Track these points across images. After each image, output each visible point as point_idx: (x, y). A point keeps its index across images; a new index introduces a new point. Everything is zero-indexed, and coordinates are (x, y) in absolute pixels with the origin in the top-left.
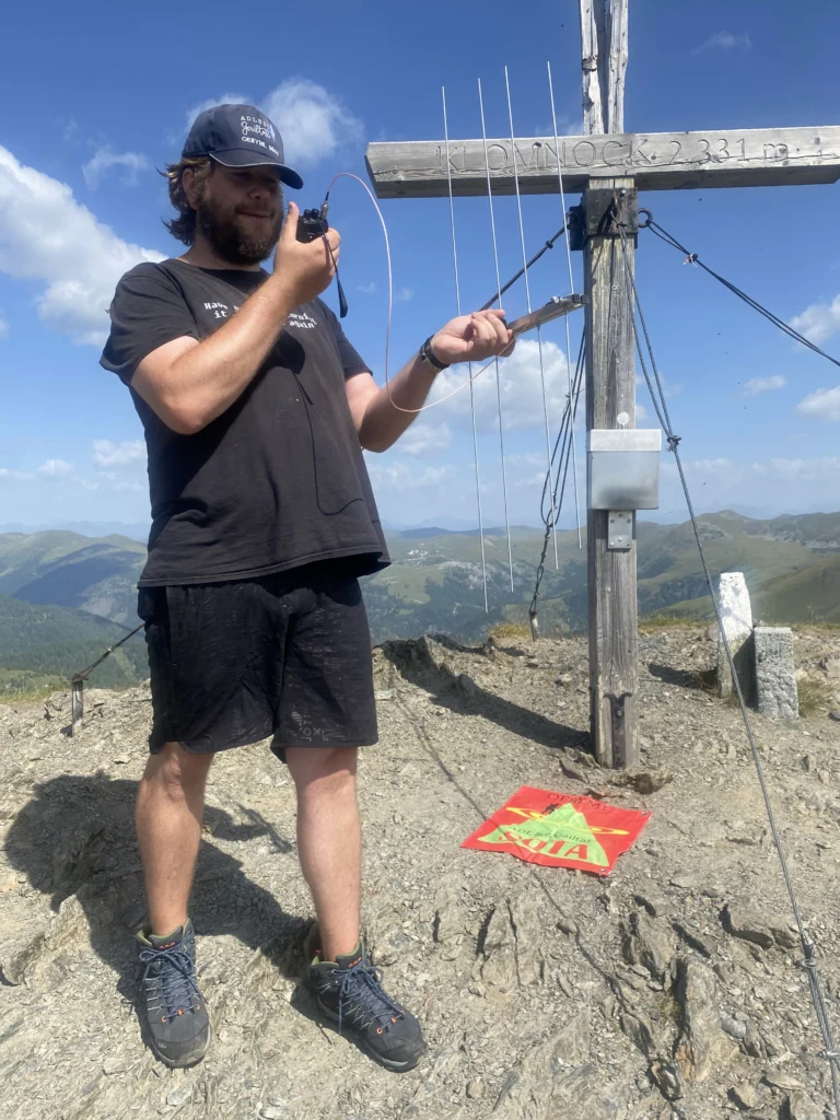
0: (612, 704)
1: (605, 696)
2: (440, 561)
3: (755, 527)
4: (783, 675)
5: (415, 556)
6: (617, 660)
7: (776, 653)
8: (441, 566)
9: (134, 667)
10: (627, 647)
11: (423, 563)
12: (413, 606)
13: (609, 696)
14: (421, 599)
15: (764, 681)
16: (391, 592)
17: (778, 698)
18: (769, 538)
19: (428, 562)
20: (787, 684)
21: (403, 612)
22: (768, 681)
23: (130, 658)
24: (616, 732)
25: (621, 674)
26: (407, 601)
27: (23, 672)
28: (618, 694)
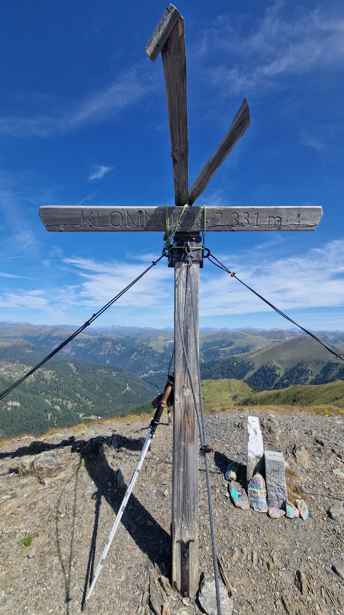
0: (182, 548)
1: (177, 542)
2: (168, 340)
3: (256, 334)
4: (280, 484)
5: (161, 338)
6: (186, 517)
7: (276, 471)
8: (168, 342)
9: (76, 369)
10: (192, 508)
11: (163, 340)
12: (159, 353)
13: (181, 542)
14: (162, 351)
15: (270, 486)
16: (153, 349)
17: (277, 496)
18: (260, 337)
19: (164, 341)
20: (282, 489)
21: (156, 355)
22: (272, 486)
23: (75, 366)
24: (183, 568)
25: (188, 526)
26: (157, 352)
27: (42, 369)
28: (185, 540)
